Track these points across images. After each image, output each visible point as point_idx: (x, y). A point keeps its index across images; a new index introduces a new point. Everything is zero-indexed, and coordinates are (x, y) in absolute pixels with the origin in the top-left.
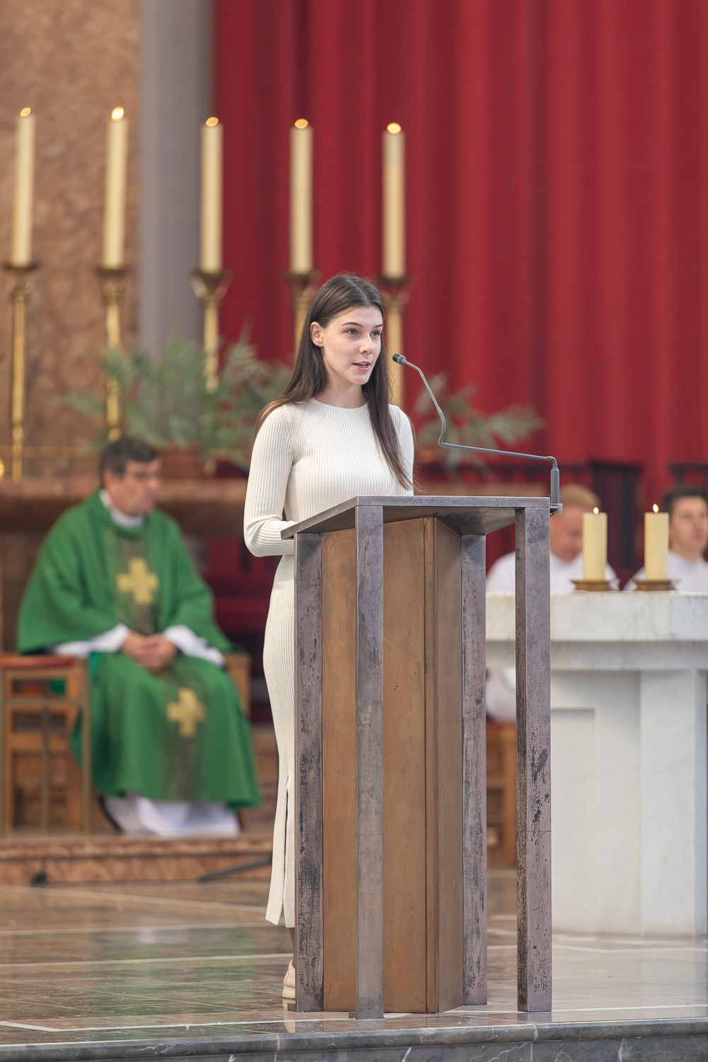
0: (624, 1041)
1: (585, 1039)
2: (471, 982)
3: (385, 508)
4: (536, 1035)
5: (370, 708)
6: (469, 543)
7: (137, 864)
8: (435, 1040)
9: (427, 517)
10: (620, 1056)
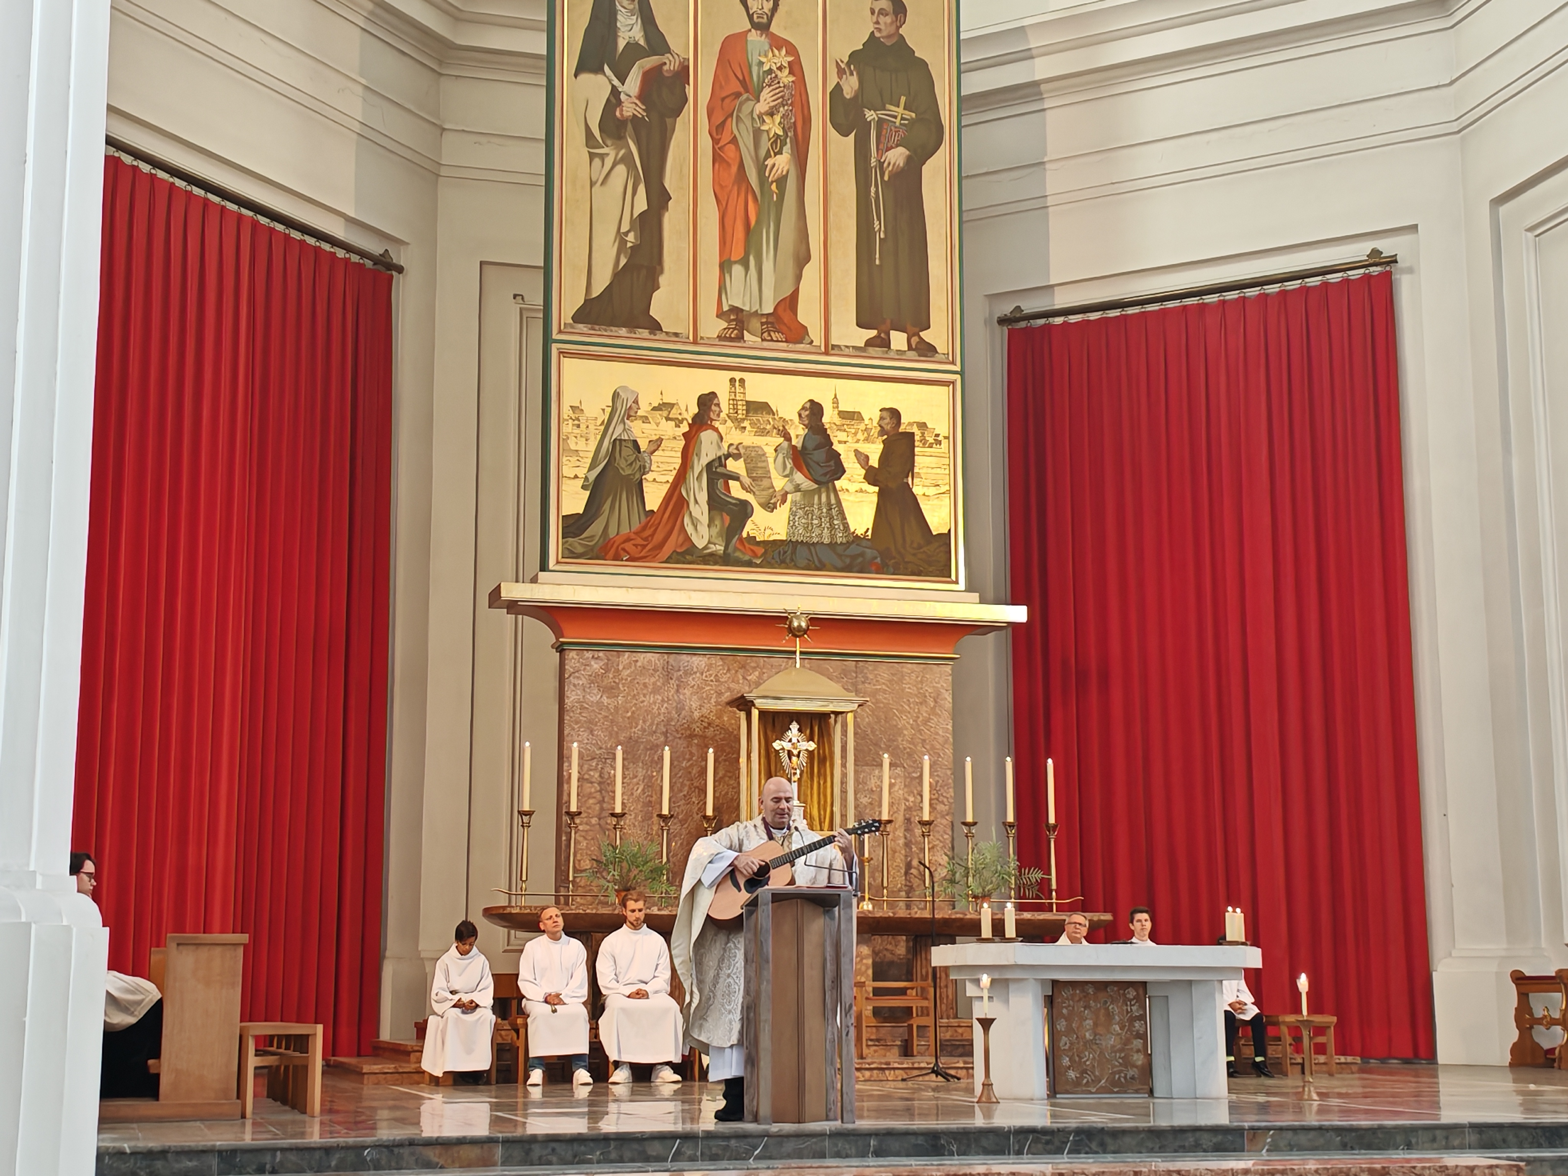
0: (873, 1137)
1: (854, 1135)
2: (830, 1109)
3: (773, 894)
4: (828, 1133)
5: (765, 983)
6: (828, 911)
7: (875, 1072)
8: (778, 1134)
9: (798, 898)
10: (872, 1144)
